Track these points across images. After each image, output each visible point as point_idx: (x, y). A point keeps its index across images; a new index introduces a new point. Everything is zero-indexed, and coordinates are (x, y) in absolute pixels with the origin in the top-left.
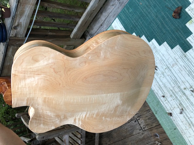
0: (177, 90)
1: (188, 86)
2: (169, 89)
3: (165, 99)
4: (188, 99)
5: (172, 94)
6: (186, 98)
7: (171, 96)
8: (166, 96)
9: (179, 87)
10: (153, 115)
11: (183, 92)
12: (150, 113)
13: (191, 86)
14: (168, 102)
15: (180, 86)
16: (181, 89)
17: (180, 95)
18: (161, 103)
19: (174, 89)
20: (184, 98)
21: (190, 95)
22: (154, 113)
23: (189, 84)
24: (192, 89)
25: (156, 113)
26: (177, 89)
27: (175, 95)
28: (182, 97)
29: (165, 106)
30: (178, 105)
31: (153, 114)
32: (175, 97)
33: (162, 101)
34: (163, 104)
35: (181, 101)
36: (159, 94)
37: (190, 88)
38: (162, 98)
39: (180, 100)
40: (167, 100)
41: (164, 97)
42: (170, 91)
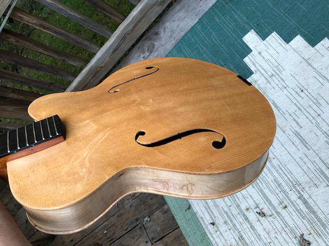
0: (235, 211)
1: (253, 205)
2: (222, 211)
3: (216, 228)
4: (252, 227)
5: (227, 219)
6: (249, 227)
7: (225, 222)
8: (217, 222)
9: (238, 206)
11: (244, 215)
13: (256, 204)
14: (221, 234)
15: (239, 203)
16: (241, 211)
17: (241, 220)
18: (209, 236)
19: (230, 210)
20: (246, 226)
21: (256, 220)
23: (254, 201)
24: (258, 210)
26: (234, 209)
27: (232, 221)
28: (244, 225)
29: (216, 243)
30: (238, 239)
32: (231, 225)
33: (210, 233)
34: (211, 239)
35: (242, 232)
36: (206, 219)
37: (256, 208)
38: (210, 227)
39: (240, 230)
40: (219, 231)
41: (213, 224)
42: (223, 213)
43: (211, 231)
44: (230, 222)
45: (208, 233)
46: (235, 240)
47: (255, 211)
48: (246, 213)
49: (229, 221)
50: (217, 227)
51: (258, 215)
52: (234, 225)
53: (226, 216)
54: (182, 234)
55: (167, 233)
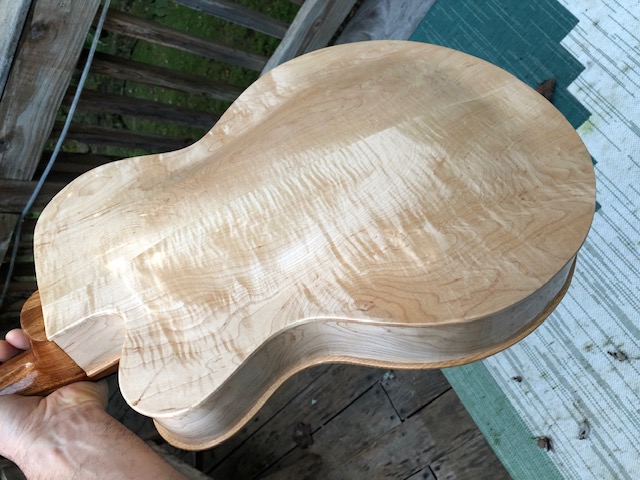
0: (562, 353)
1: (599, 339)
2: (536, 353)
3: (524, 387)
4: (601, 382)
5: (547, 369)
6: (595, 382)
7: (544, 375)
8: (526, 376)
9: (568, 342)
10: (486, 448)
11: (582, 360)
12: (475, 440)
13: (607, 337)
14: (536, 396)
15: (570, 337)
16: (575, 351)
17: (575, 370)
18: (513, 401)
19: (551, 350)
20: (588, 380)
21: (609, 368)
22: (491, 441)
23: (602, 331)
24: (612, 349)
25: (497, 441)
26: (560, 349)
27: (557, 373)
28: (583, 379)
29: (527, 415)
30: (572, 407)
31: (487, 444)
32: (556, 379)
33: (514, 397)
34: (517, 407)
35: (580, 393)
36: (504, 370)
37: (607, 344)
38: (514, 385)
39: (576, 388)
40: (532, 391)
41: (519, 379)
42: (538, 356)
43: (516, 392)
44: (552, 375)
45: (509, 397)
46: (567, 408)
47: (605, 350)
48: (585, 355)
49: (550, 372)
50: (527, 383)
51: (612, 358)
52: (562, 380)
53: (544, 364)
54: (457, 400)
55: (430, 399)
